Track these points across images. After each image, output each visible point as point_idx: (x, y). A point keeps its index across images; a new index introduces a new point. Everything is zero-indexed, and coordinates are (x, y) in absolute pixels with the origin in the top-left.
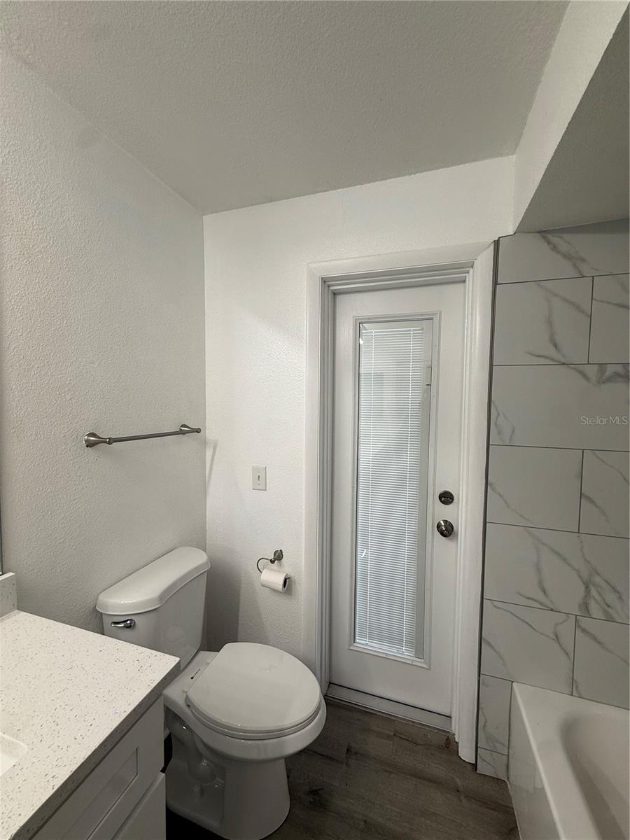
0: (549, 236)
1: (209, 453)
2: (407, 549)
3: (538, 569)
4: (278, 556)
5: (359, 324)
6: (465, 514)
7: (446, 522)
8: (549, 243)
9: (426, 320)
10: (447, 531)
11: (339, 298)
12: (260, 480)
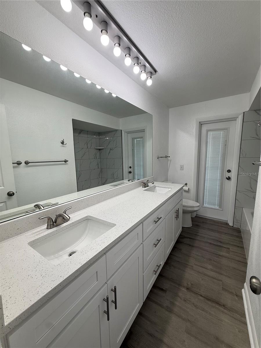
0: (257, 111)
1: (169, 162)
2: (218, 183)
3: (250, 183)
4: (186, 184)
5: (208, 131)
6: (233, 175)
7: (228, 177)
8: (257, 113)
9: (225, 129)
10: (229, 178)
11: (202, 125)
12: (182, 168)
